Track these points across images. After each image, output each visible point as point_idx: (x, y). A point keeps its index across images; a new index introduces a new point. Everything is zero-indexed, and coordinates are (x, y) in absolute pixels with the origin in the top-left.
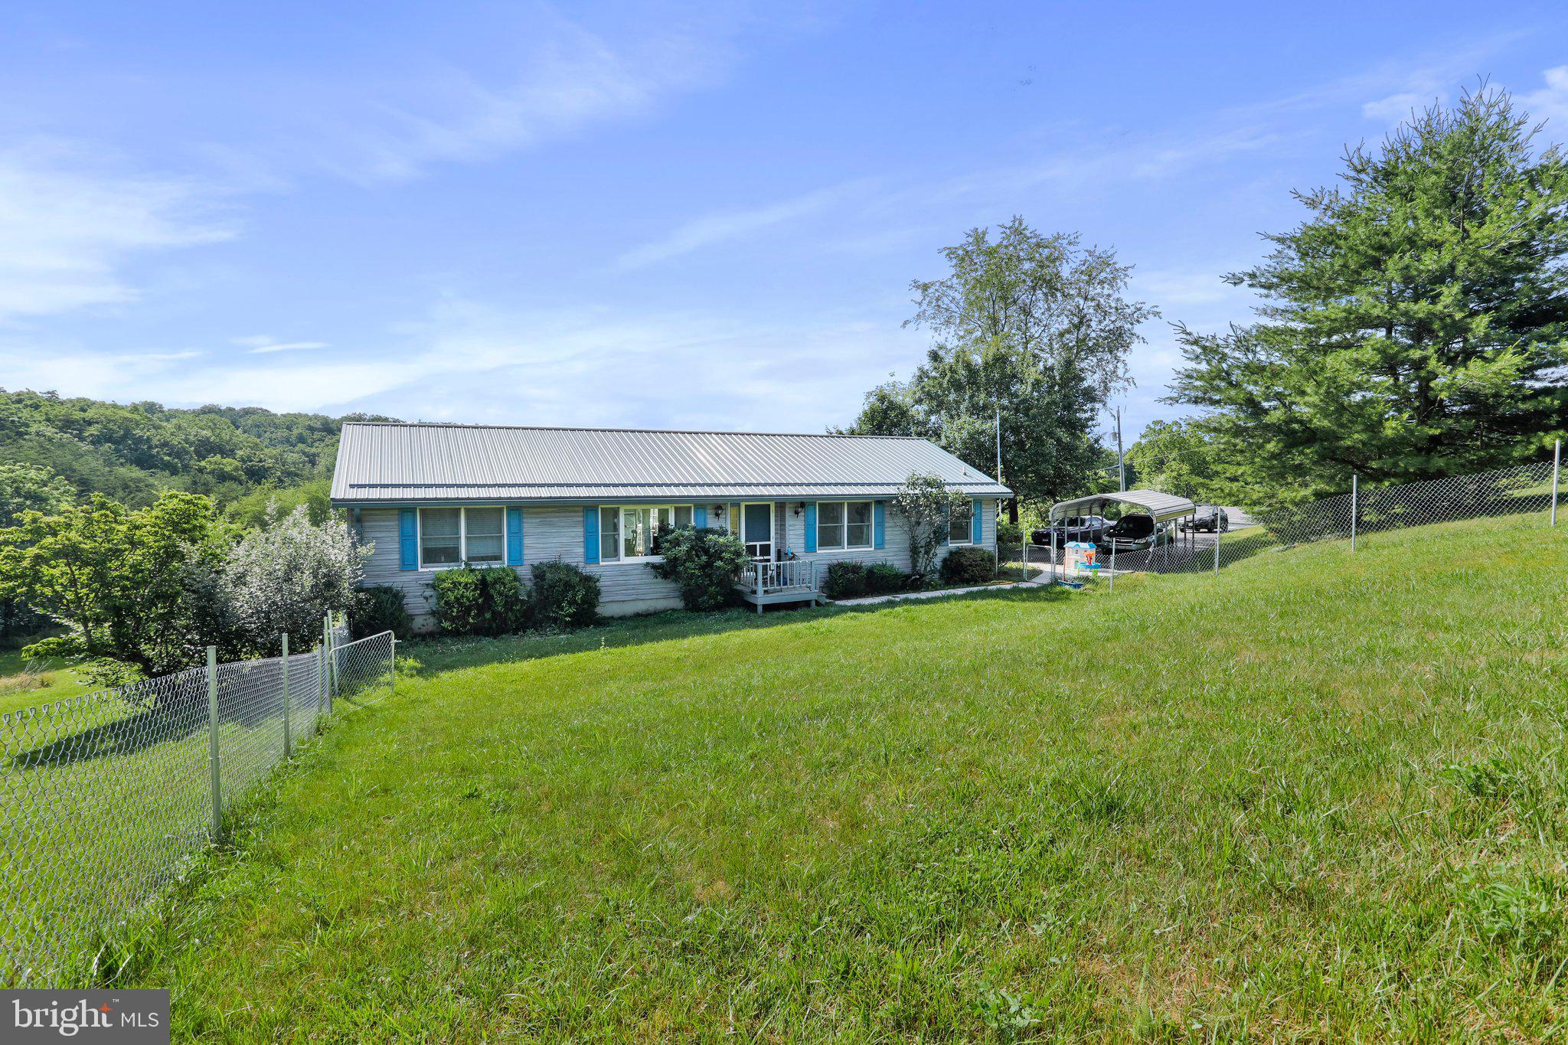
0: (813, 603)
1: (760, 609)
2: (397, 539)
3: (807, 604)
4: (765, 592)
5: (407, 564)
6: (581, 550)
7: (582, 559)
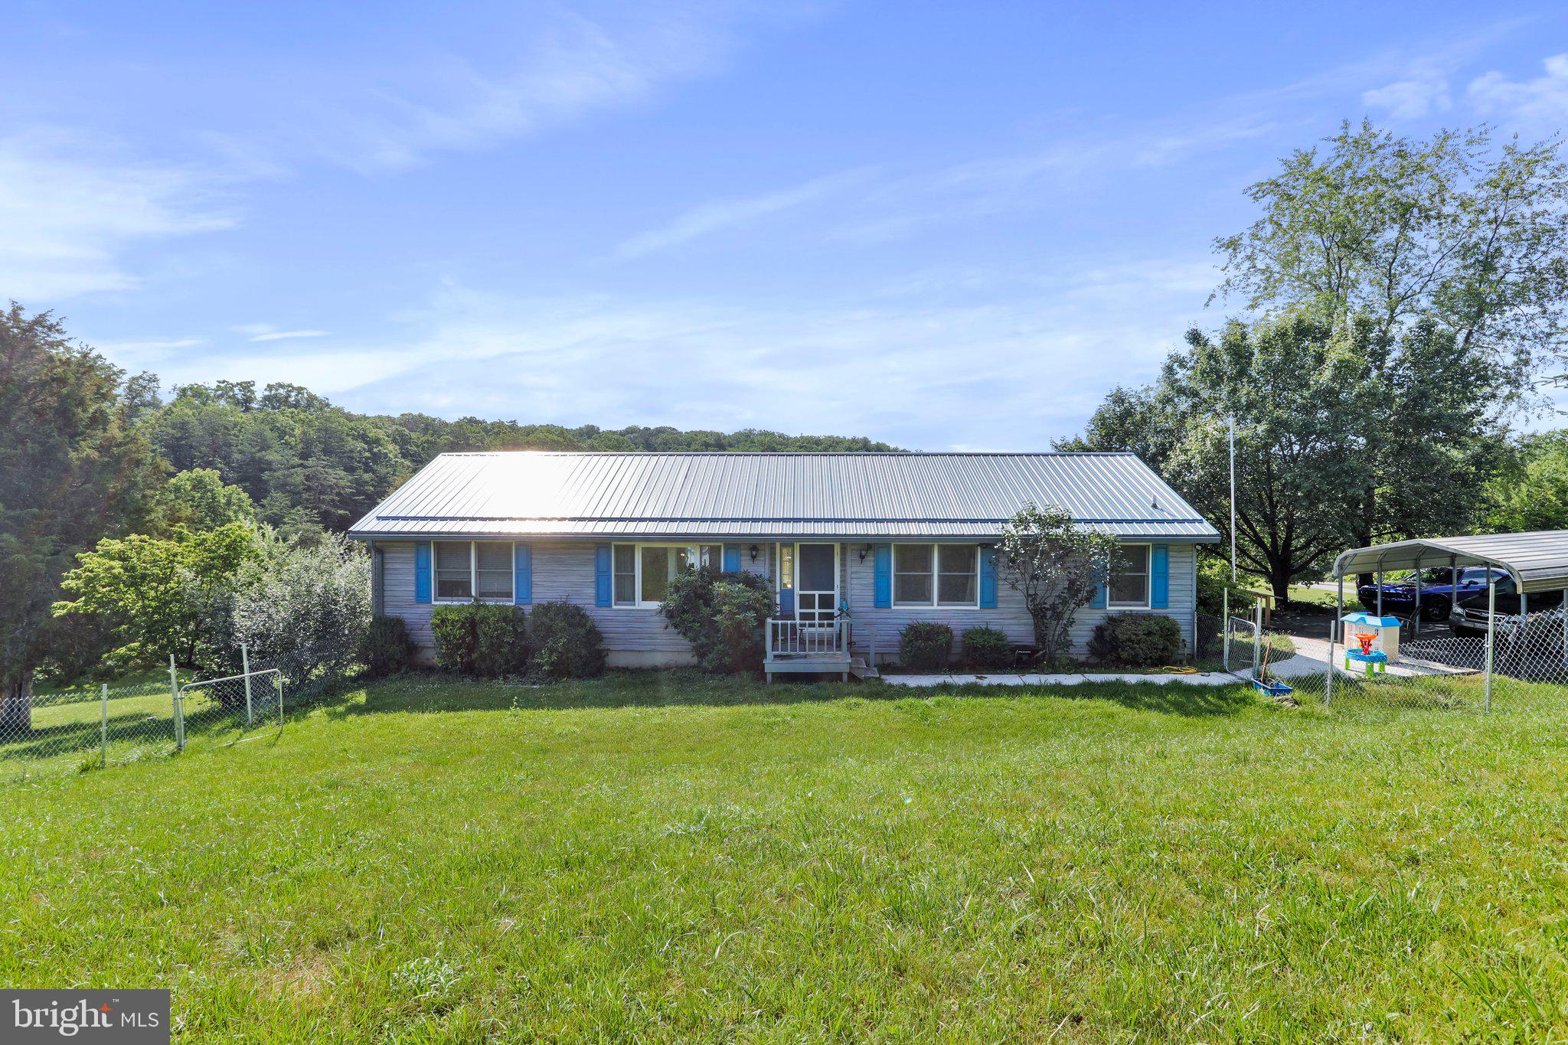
0: (845, 677)
1: (769, 678)
2: (414, 571)
3: (837, 676)
4: (775, 656)
5: (422, 597)
6: (591, 591)
7: (593, 601)
